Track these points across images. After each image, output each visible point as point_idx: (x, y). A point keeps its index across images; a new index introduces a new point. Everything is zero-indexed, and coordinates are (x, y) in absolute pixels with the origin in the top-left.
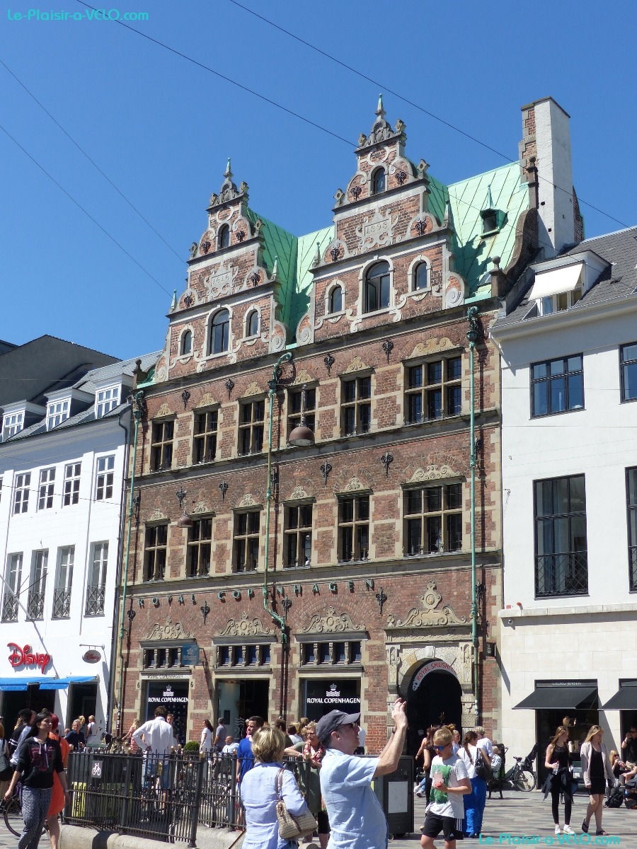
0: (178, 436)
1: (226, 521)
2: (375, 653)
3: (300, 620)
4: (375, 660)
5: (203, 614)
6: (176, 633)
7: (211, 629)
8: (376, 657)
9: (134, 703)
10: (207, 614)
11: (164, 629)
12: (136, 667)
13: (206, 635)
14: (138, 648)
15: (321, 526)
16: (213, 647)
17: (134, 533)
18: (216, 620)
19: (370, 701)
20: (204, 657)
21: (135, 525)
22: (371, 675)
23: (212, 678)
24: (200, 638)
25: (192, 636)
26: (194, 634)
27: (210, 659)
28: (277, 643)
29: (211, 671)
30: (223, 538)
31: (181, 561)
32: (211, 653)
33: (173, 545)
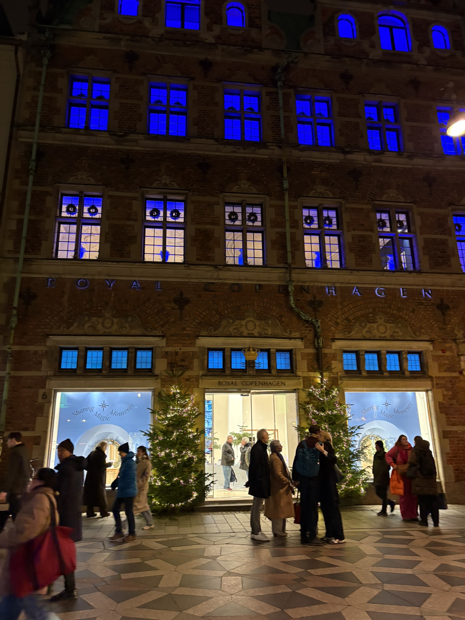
0: (120, 97)
2: (444, 364)
3: (337, 324)
4: (445, 371)
5: (177, 307)
6: (126, 328)
7: (194, 326)
8: (446, 368)
9: (34, 422)
10: (186, 307)
11: (101, 320)
12: (39, 370)
13: (185, 332)
14: (43, 344)
15: (354, 230)
16: (199, 347)
17: (34, 194)
18: (202, 316)
19: (446, 414)
20: (183, 360)
21: (35, 183)
22: (443, 387)
23: (198, 387)
24: (174, 336)
25: (157, 333)
26: (162, 331)
27: (193, 362)
28: (305, 347)
29: (197, 378)
30: (208, 223)
31: (131, 239)
32: (194, 355)
33: (113, 219)
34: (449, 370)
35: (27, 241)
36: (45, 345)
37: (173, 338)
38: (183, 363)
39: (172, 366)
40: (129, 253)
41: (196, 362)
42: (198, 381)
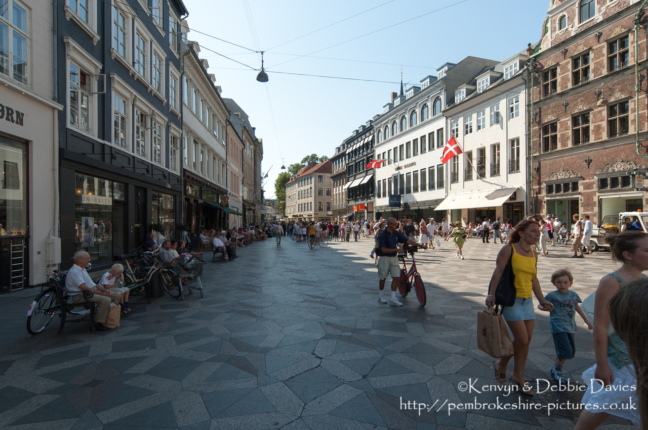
0: (560, 74)
1: (600, 112)
5: (586, 163)
6: (567, 175)
10: (590, 163)
11: (559, 174)
12: (542, 194)
13: (590, 174)
16: (596, 179)
18: (597, 165)
20: (589, 185)
24: (585, 176)
25: (579, 175)
26: (581, 175)
29: (595, 192)
30: (599, 121)
31: (568, 138)
32: (593, 183)
33: (561, 132)
38: (590, 187)
39: (585, 189)
40: (567, 145)
41: (594, 185)
42: (595, 193)
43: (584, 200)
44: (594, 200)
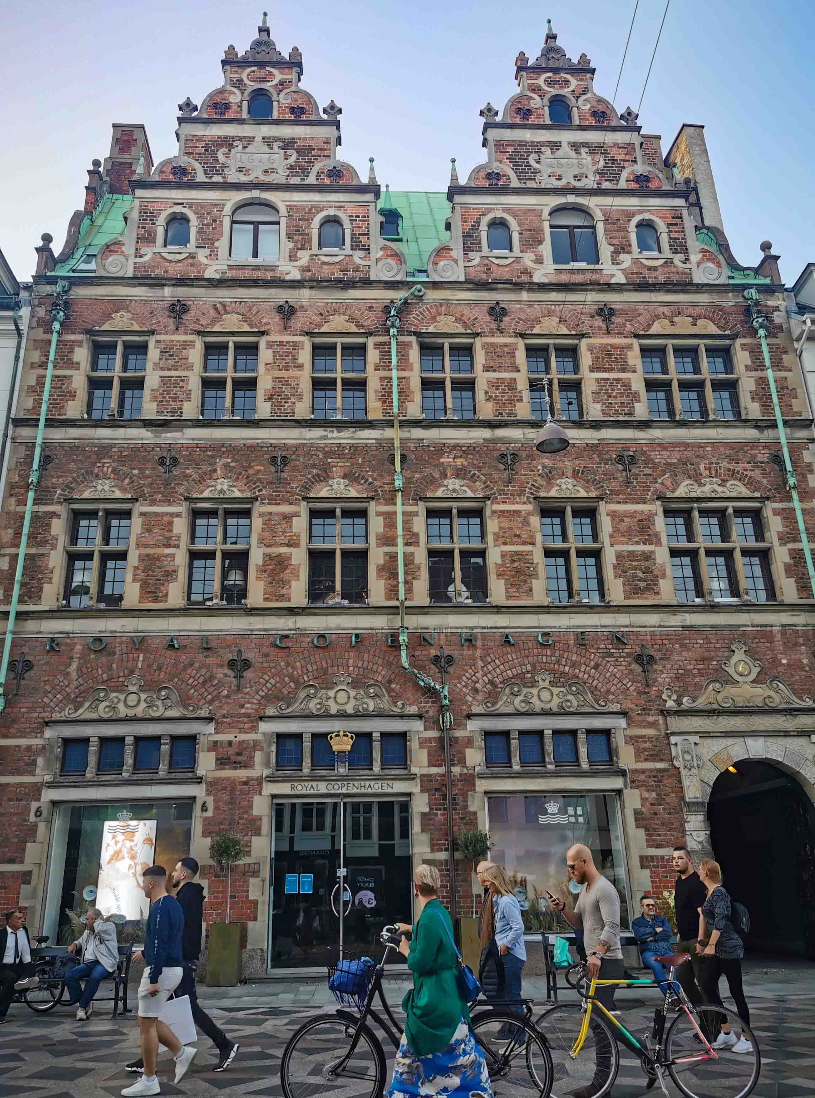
0: (158, 367)
1: (287, 518)
2: (645, 749)
3: (476, 691)
4: (646, 760)
5: (232, 674)
6: (158, 707)
7: (256, 701)
8: (648, 755)
9: (24, 850)
10: (245, 674)
11: (122, 697)
12: (32, 773)
13: (243, 711)
14: (39, 735)
15: (505, 544)
16: (263, 734)
17: (35, 516)
18: (268, 685)
19: (647, 829)
20: (239, 754)
21: (36, 502)
22: (642, 786)
23: (260, 793)
24: (227, 717)
25: (204, 713)
26: (210, 710)
27: (254, 756)
28: (426, 729)
29: (260, 781)
30: (282, 545)
31: (170, 575)
32: (256, 745)
33: (146, 546)
34: (653, 757)
35: (23, 585)
36: (42, 737)
37: (225, 720)
38: (239, 758)
39: (222, 762)
40: (166, 595)
41: (258, 756)
42: (260, 784)
43: (216, 808)
44: (255, 812)
